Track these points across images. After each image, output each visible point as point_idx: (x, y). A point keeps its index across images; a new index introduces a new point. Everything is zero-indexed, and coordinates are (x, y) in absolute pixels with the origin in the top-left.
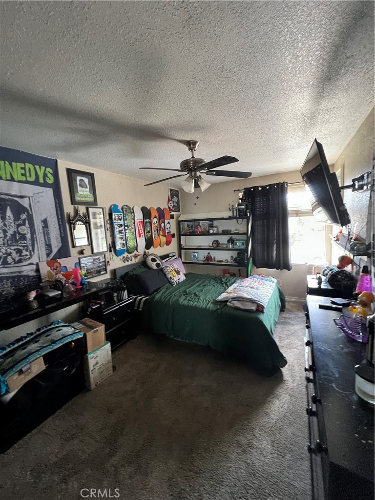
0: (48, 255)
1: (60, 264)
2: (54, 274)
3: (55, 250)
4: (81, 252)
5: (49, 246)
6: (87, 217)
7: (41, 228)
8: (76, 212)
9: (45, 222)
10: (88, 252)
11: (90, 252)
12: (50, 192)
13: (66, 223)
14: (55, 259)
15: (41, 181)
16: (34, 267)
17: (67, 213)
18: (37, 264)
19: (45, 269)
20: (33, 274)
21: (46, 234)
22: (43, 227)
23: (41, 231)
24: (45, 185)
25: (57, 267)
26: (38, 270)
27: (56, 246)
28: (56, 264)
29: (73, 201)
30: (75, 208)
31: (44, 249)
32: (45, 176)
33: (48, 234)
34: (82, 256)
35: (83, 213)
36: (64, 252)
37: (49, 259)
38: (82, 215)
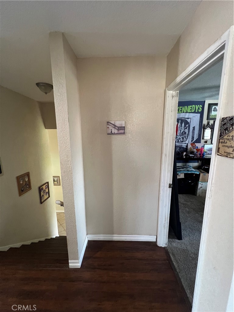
0: (192, 141)
1: (196, 145)
2: (192, 149)
3: (195, 139)
4: (206, 142)
5: (193, 138)
6: (213, 125)
7: (192, 130)
8: (208, 123)
9: (194, 128)
10: (209, 142)
12: (199, 115)
13: (202, 128)
14: (194, 143)
15: (197, 111)
16: (186, 145)
17: (204, 124)
18: (187, 144)
19: (190, 146)
20: (185, 147)
21: (193, 132)
22: (193, 130)
23: (192, 131)
24: (198, 112)
25: (194, 146)
26: (187, 146)
27: (196, 137)
28: (194, 145)
29: (208, 118)
30: (208, 121)
31: (191, 138)
32: (199, 108)
33: (194, 133)
34: (206, 143)
35: (212, 124)
36: (198, 141)
37: (192, 143)
38: (210, 125)
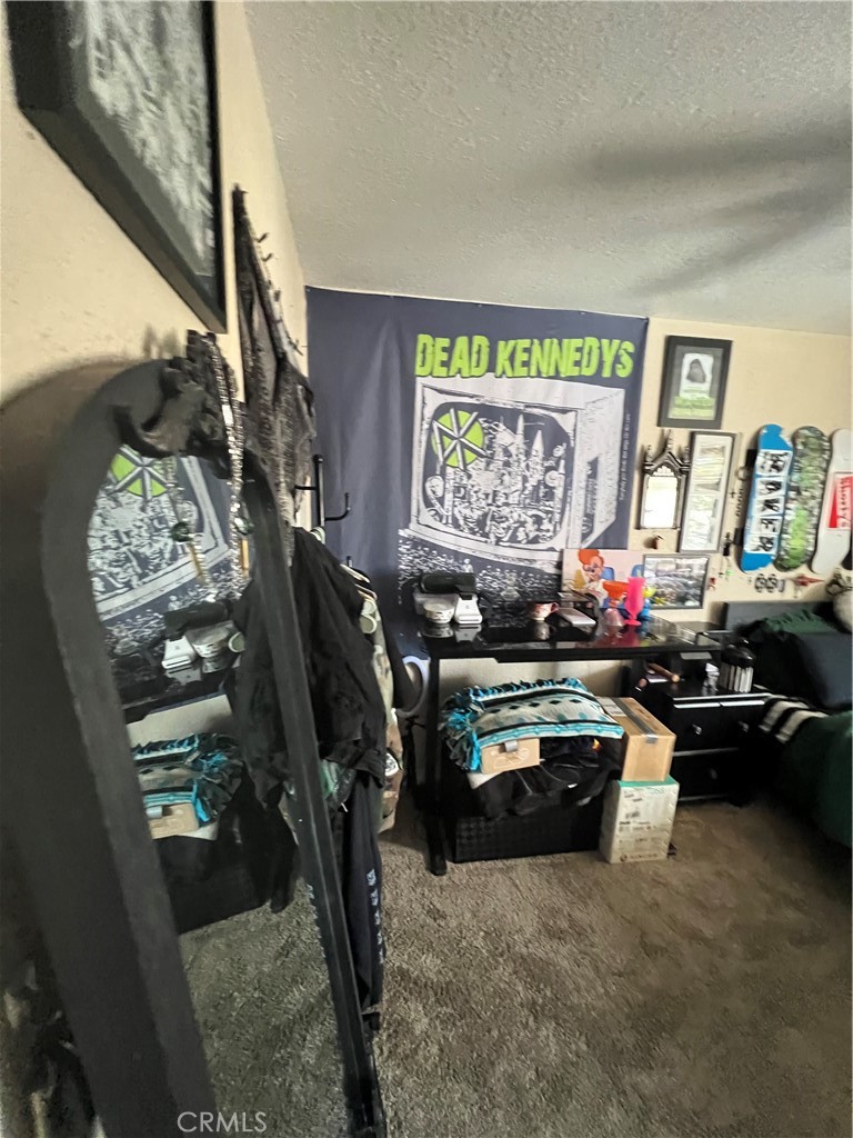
0: (584, 536)
1: (601, 559)
2: (587, 579)
3: (599, 529)
4: (653, 544)
5: (589, 518)
6: (687, 457)
7: (584, 477)
8: (664, 444)
9: (594, 464)
10: (667, 545)
11: (674, 546)
12: (618, 395)
13: (636, 466)
14: (594, 548)
15: (606, 373)
16: (555, 557)
17: (643, 448)
18: (562, 552)
19: (572, 567)
20: (551, 570)
21: (591, 491)
22: (589, 476)
23: (583, 484)
24: (613, 382)
25: (596, 566)
26: (559, 565)
27: (604, 518)
28: (595, 560)
29: (662, 419)
31: (580, 522)
32: (617, 360)
33: (593, 492)
34: (652, 551)
35: (680, 449)
36: (615, 537)
38: (675, 453)
